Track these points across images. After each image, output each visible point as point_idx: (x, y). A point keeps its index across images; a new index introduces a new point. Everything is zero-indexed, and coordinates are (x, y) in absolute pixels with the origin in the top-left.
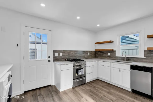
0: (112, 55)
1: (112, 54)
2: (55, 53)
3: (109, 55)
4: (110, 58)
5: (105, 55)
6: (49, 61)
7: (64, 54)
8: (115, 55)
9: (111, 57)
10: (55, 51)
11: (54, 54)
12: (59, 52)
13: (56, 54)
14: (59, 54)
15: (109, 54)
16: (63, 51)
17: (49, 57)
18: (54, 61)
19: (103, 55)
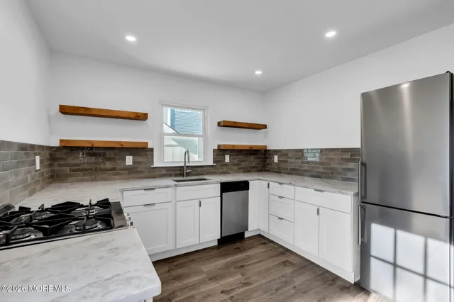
0: (139, 163)
1: (139, 159)
3: (127, 164)
4: (133, 173)
5: (108, 165)
8: (153, 163)
9: (138, 170)
15: (129, 160)
19: (98, 167)
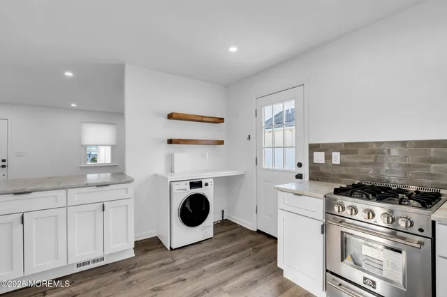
2: (316, 154)
6: (299, 176)
7: (349, 159)
10: (313, 148)
11: (311, 157)
12: (327, 149)
13: (319, 157)
14: (328, 157)
16: (346, 144)
17: (300, 165)
18: (311, 179)
